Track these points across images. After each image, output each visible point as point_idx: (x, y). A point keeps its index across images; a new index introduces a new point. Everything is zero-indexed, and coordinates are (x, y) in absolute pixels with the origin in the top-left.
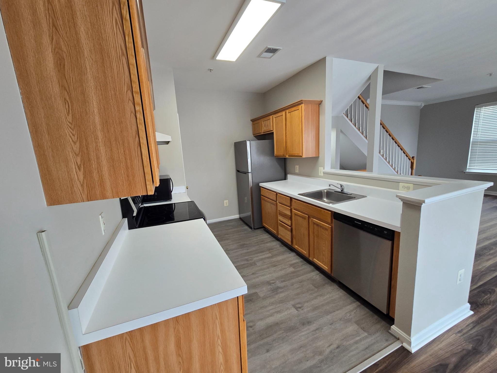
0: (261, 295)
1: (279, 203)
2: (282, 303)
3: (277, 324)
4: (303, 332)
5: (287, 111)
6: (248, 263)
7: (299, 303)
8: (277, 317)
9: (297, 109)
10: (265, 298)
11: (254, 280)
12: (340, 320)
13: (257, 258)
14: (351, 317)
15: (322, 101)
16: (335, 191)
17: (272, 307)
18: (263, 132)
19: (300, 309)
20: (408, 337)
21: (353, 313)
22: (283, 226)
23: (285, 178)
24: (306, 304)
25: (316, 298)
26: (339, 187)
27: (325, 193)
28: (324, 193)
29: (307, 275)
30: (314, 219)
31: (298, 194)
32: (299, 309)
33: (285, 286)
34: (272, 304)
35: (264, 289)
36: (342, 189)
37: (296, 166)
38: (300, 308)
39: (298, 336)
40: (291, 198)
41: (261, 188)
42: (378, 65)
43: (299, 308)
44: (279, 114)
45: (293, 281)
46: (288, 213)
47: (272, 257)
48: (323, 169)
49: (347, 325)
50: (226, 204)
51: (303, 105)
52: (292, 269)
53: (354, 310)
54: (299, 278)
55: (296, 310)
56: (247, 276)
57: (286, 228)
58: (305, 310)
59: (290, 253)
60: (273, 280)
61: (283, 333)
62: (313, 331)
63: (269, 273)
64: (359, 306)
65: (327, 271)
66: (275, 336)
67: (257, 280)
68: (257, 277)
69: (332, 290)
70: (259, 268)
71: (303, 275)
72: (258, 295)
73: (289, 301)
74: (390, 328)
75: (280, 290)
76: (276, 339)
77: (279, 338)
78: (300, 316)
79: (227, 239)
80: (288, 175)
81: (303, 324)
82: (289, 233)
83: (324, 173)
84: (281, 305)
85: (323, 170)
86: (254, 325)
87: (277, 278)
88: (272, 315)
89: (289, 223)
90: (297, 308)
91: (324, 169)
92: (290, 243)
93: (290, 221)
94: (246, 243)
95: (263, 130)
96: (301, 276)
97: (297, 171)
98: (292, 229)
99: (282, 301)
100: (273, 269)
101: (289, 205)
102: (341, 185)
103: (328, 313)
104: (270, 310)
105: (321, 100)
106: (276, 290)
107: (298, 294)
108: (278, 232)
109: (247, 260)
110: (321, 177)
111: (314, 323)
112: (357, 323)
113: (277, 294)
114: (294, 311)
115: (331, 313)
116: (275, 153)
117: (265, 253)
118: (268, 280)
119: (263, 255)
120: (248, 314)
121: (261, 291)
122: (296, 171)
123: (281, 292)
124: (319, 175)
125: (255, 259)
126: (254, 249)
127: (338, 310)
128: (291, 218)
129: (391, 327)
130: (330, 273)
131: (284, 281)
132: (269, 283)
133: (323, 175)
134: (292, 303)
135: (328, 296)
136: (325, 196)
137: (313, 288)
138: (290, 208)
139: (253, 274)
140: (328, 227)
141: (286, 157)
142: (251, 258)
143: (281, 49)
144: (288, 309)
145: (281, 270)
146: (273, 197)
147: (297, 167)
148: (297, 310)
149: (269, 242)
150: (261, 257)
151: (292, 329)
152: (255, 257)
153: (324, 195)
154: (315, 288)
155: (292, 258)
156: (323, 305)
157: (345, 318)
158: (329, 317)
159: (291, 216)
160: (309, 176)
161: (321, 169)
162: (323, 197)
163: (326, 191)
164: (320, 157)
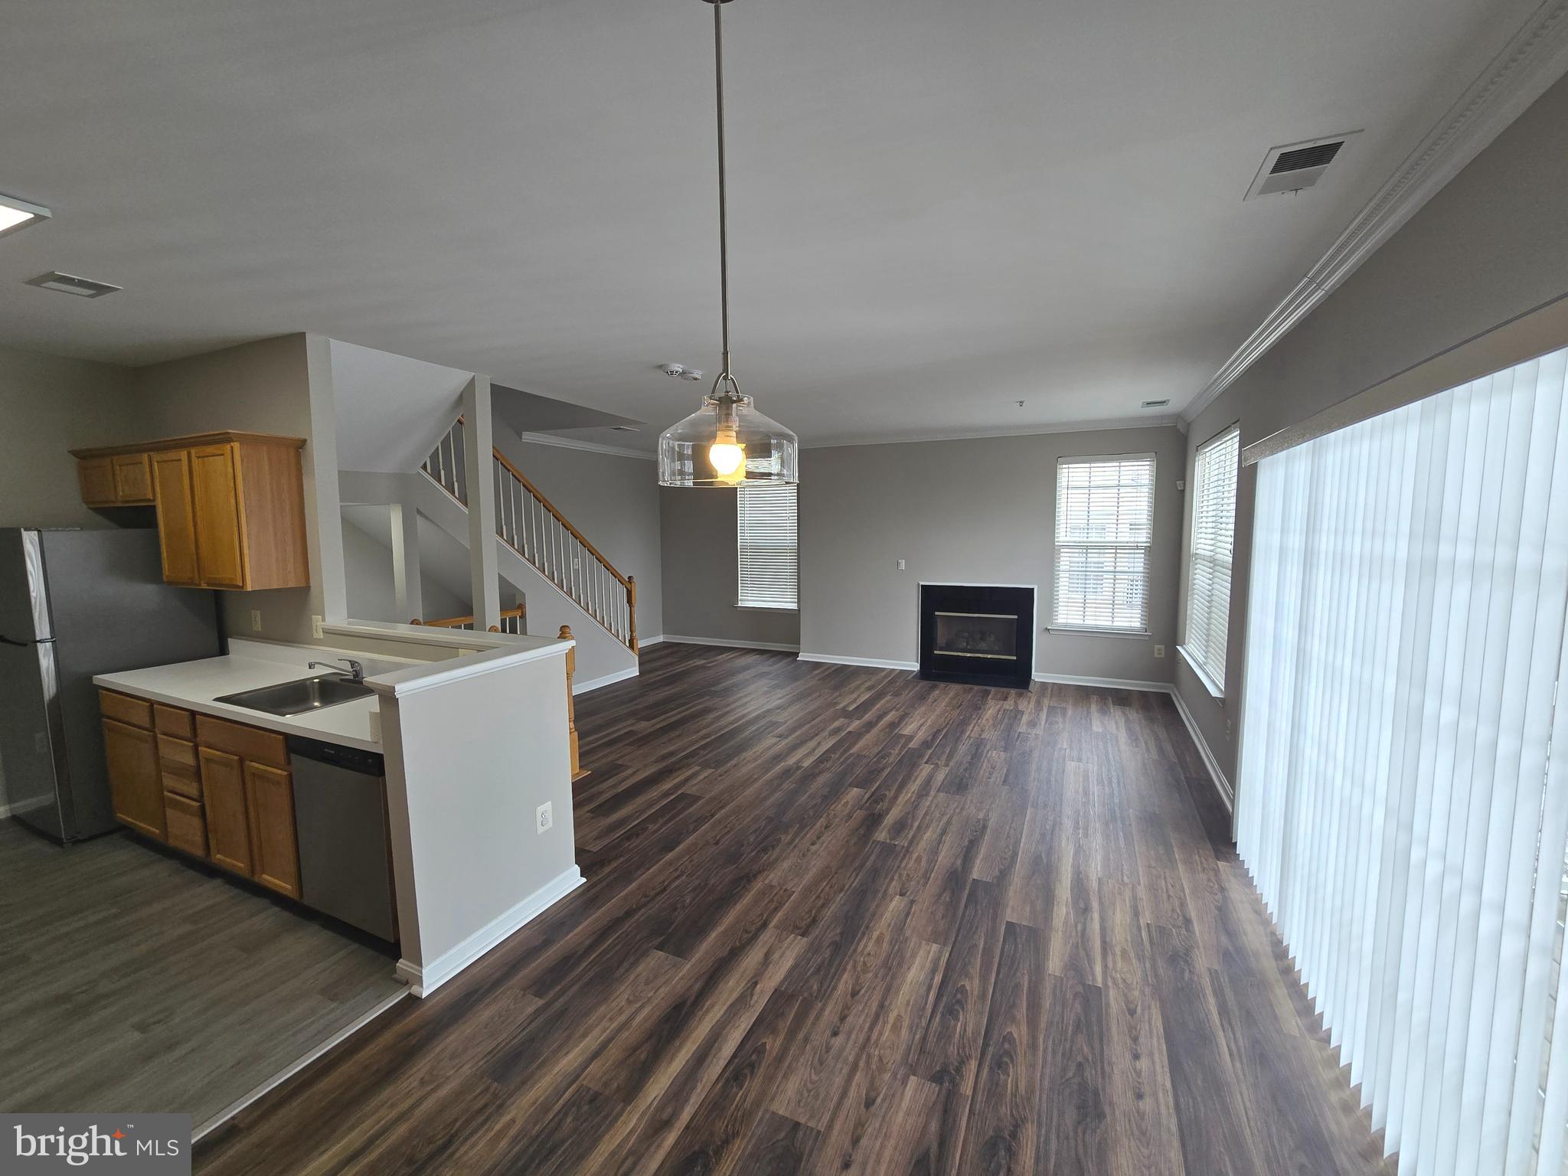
1: (163, 734)
5: (193, 451)
7: (159, 1012)
9: (221, 453)
12: (279, 1002)
15: (306, 441)
16: (341, 680)
18: (120, 500)
19: (157, 1025)
20: (417, 967)
22: (176, 805)
23: (223, 651)
24: (184, 1006)
26: (348, 667)
27: (316, 686)
28: (313, 688)
30: (253, 764)
31: (218, 699)
32: (151, 1028)
36: (354, 673)
37: (253, 612)
38: (159, 1022)
40: (193, 714)
41: (100, 691)
42: (473, 374)
43: (153, 1024)
44: (171, 455)
45: (174, 958)
46: (188, 759)
47: (116, 917)
48: (322, 621)
49: (292, 1007)
51: (236, 445)
54: (201, 944)
55: (140, 1034)
57: (184, 809)
62: (174, 1061)
63: (80, 969)
65: (290, 895)
73: (129, 1018)
74: (394, 970)
78: (146, 1043)
80: (229, 639)
82: (196, 822)
83: (326, 632)
85: (323, 623)
89: (193, 790)
90: (147, 1026)
91: (324, 620)
92: (199, 852)
93: (195, 785)
95: (123, 493)
97: (258, 627)
98: (203, 808)
101: (187, 733)
102: (350, 661)
103: (252, 999)
105: (303, 437)
107: (171, 989)
108: (164, 826)
110: (318, 642)
115: (260, 996)
116: (165, 573)
117: (88, 912)
119: (80, 920)
122: (255, 629)
124: (315, 637)
128: (198, 775)
129: (397, 964)
130: (298, 899)
133: (322, 637)
134: (136, 1019)
136: (317, 695)
138: (191, 744)
140: (281, 775)
141: (200, 585)
144: (113, 1039)
146: (141, 717)
147: (257, 615)
148: (144, 1033)
153: (314, 693)
155: (208, 894)
158: (249, 1008)
159: (198, 767)
160: (290, 642)
161: (317, 619)
162: (312, 697)
163: (317, 680)
164: (312, 588)
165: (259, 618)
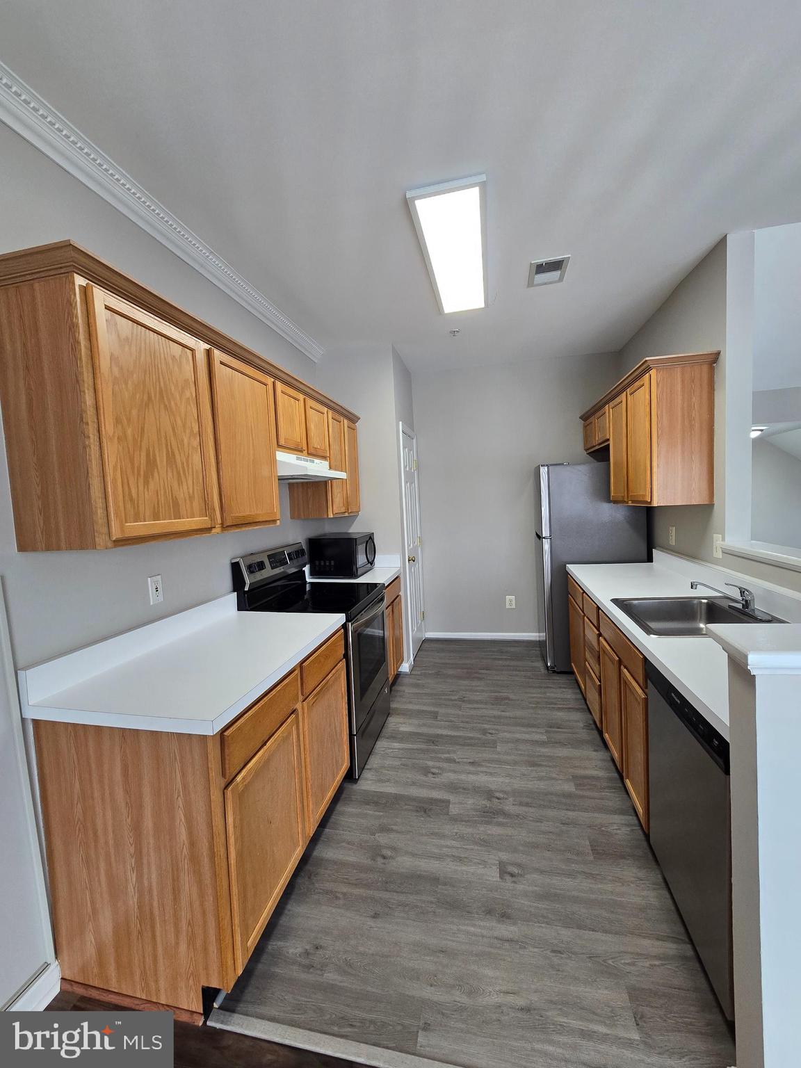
0: (454, 810)
1: (586, 617)
2: (481, 845)
3: (435, 880)
4: (474, 926)
5: (628, 390)
6: (479, 739)
7: (519, 866)
8: (447, 868)
9: (641, 384)
10: (455, 819)
11: (463, 777)
12: (590, 957)
13: (508, 735)
14: (628, 968)
15: (718, 353)
16: (730, 606)
17: (454, 843)
18: (597, 443)
19: (511, 878)
21: (647, 964)
22: (590, 676)
23: (650, 559)
24: (535, 876)
25: (571, 875)
27: (704, 607)
29: (596, 815)
30: (625, 670)
32: (508, 877)
33: (518, 816)
34: (462, 838)
35: (470, 801)
36: (743, 601)
37: (670, 527)
38: (512, 875)
39: (455, 928)
40: (598, 608)
41: (568, 577)
43: (509, 873)
44: (618, 399)
45: (550, 813)
46: (596, 644)
47: (543, 744)
48: (722, 541)
49: (598, 980)
50: (511, 605)
51: (652, 372)
52: (569, 787)
53: (657, 957)
54: (570, 813)
55: (498, 875)
56: (458, 762)
57: (594, 682)
58: (520, 887)
59: (595, 751)
60: (505, 792)
61: (432, 902)
62: (496, 938)
63: (509, 776)
64: (684, 958)
65: (642, 822)
66: (412, 899)
67: (472, 778)
68: (476, 773)
69: (632, 879)
70: (497, 756)
71: (586, 810)
72: (448, 807)
73: (500, 850)
75: (500, 819)
76: (408, 905)
77: (417, 906)
78: (497, 891)
79: (480, 679)
80: (654, 549)
81: (489, 912)
83: (724, 551)
84: (476, 848)
85: (722, 543)
86: (391, 857)
87: (516, 793)
88: (439, 858)
89: (597, 671)
90: (503, 872)
91: (723, 539)
92: (598, 722)
93: (598, 666)
94: (512, 696)
95: (597, 439)
96: (579, 810)
97: (674, 541)
98: (600, 688)
99: (485, 843)
100: (524, 769)
101: (596, 624)
102: (741, 587)
103: (571, 922)
104: (447, 847)
105: (717, 350)
106: (489, 815)
107: (535, 846)
108: (585, 688)
109: (484, 732)
110: (716, 562)
111: (514, 924)
112: (635, 994)
113: (488, 823)
114: (493, 875)
115: (579, 927)
116: (612, 494)
117: (534, 730)
118: (493, 787)
119: (527, 733)
120: (399, 832)
121: (461, 803)
122: (670, 542)
123: (500, 824)
124: (712, 555)
125: (502, 735)
126: (519, 713)
127: (606, 932)
128: (599, 659)
130: (647, 832)
131: (527, 805)
132: (489, 794)
133: (719, 557)
134: (504, 856)
135: (609, 887)
136: (704, 616)
137: (588, 850)
138: (597, 633)
139: (472, 763)
140: (640, 696)
141: (628, 503)
142: (497, 730)
143: (569, 258)
144: (484, 863)
145: (540, 779)
146: (580, 600)
147: (672, 530)
148: (501, 877)
149: (566, 708)
150: (518, 736)
151: (455, 907)
152: (505, 731)
154: (591, 852)
156: (576, 900)
157: (610, 962)
158: (566, 934)
159: (599, 653)
160: (694, 558)
161: (717, 538)
162: (699, 617)
163: (705, 601)
164: (715, 506)
165: (674, 533)
